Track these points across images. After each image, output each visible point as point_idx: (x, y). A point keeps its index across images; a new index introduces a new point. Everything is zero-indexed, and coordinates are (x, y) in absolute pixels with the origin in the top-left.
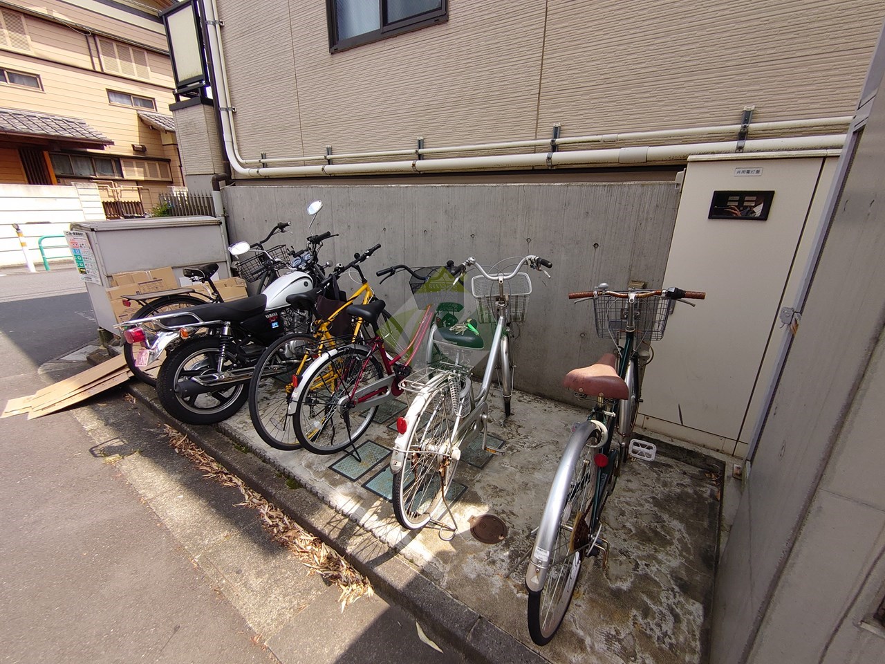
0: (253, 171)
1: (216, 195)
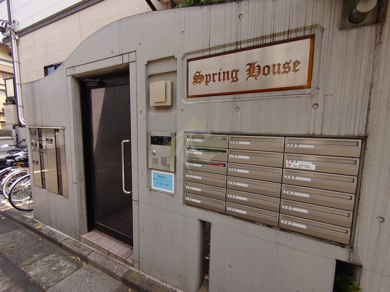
1: (13, 131)
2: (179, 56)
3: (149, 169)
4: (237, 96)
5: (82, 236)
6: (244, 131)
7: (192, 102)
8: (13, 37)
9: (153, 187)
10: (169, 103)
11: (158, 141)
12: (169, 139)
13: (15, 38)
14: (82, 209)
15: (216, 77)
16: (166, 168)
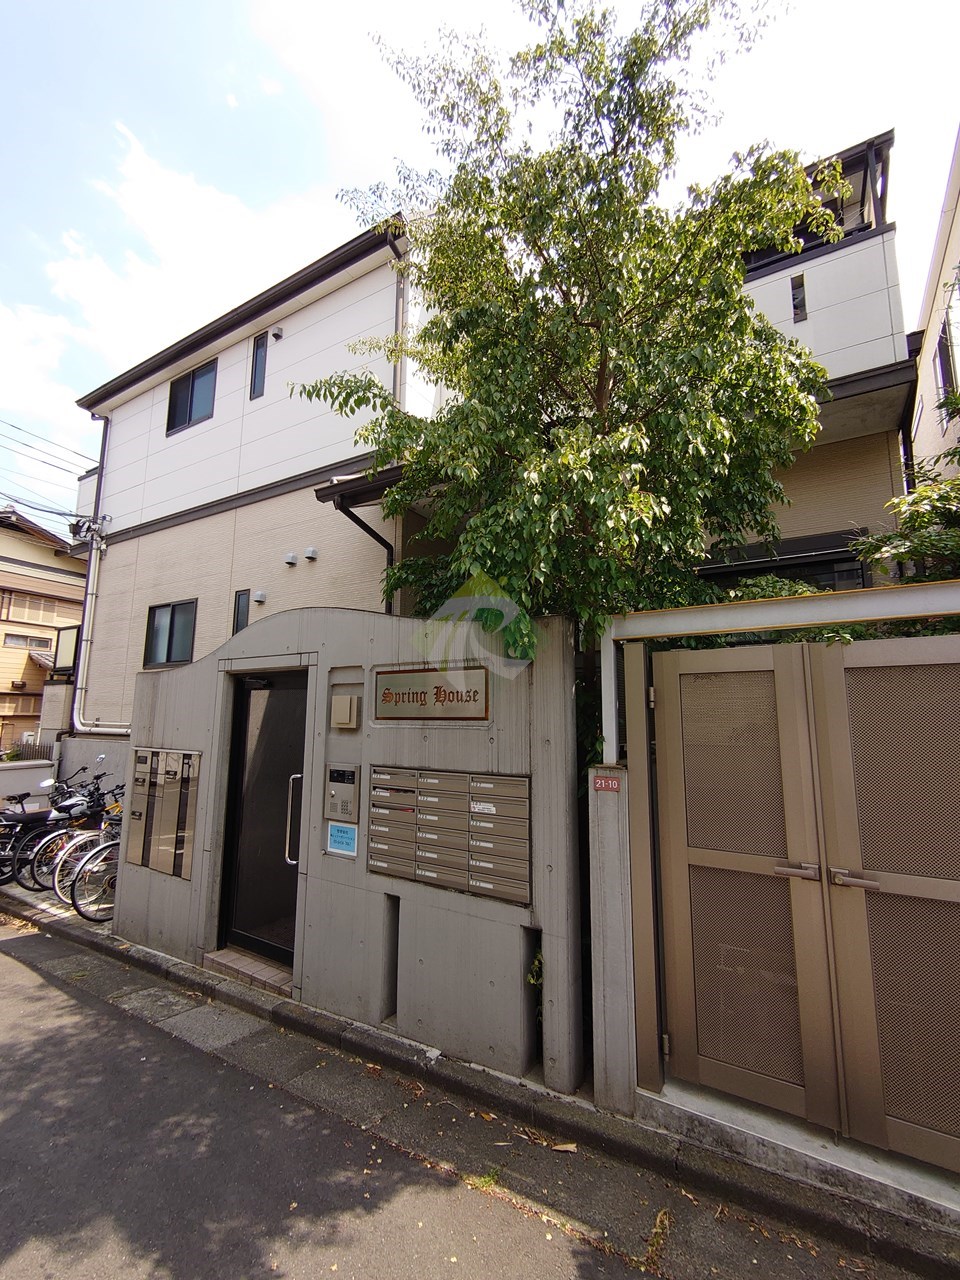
0: (87, 729)
1: (56, 745)
2: (367, 668)
3: (326, 820)
4: (426, 722)
5: (206, 955)
6: (433, 767)
7: (380, 725)
8: (95, 546)
9: (329, 849)
10: (353, 725)
11: (338, 776)
12: (353, 773)
13: (99, 549)
14: (212, 902)
15: (406, 696)
16: (346, 817)
